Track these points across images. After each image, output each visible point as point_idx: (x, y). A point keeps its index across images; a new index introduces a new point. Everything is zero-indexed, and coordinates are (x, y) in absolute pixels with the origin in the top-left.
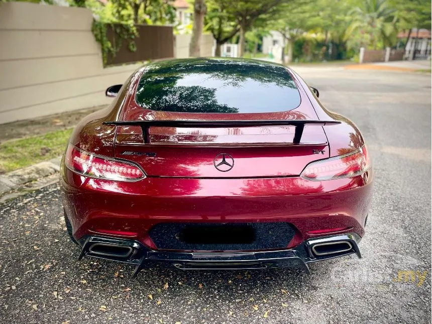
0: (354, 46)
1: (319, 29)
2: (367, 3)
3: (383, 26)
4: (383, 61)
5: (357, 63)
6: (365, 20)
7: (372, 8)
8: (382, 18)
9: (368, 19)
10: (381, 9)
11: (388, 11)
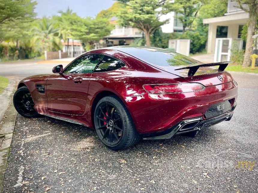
0: (39, 50)
1: (11, 39)
2: (40, 25)
3: (54, 38)
4: (58, 58)
5: (44, 60)
6: (42, 35)
7: (45, 28)
8: (52, 34)
9: (44, 34)
10: (50, 29)
11: (54, 30)
